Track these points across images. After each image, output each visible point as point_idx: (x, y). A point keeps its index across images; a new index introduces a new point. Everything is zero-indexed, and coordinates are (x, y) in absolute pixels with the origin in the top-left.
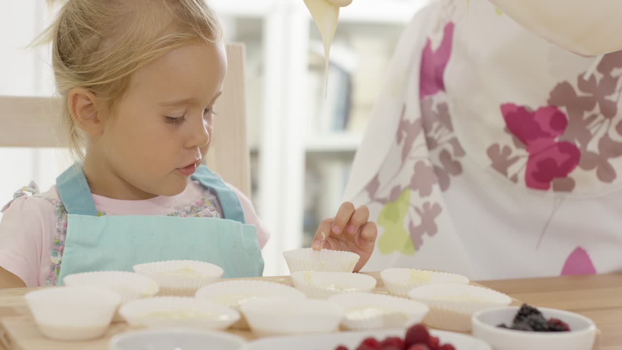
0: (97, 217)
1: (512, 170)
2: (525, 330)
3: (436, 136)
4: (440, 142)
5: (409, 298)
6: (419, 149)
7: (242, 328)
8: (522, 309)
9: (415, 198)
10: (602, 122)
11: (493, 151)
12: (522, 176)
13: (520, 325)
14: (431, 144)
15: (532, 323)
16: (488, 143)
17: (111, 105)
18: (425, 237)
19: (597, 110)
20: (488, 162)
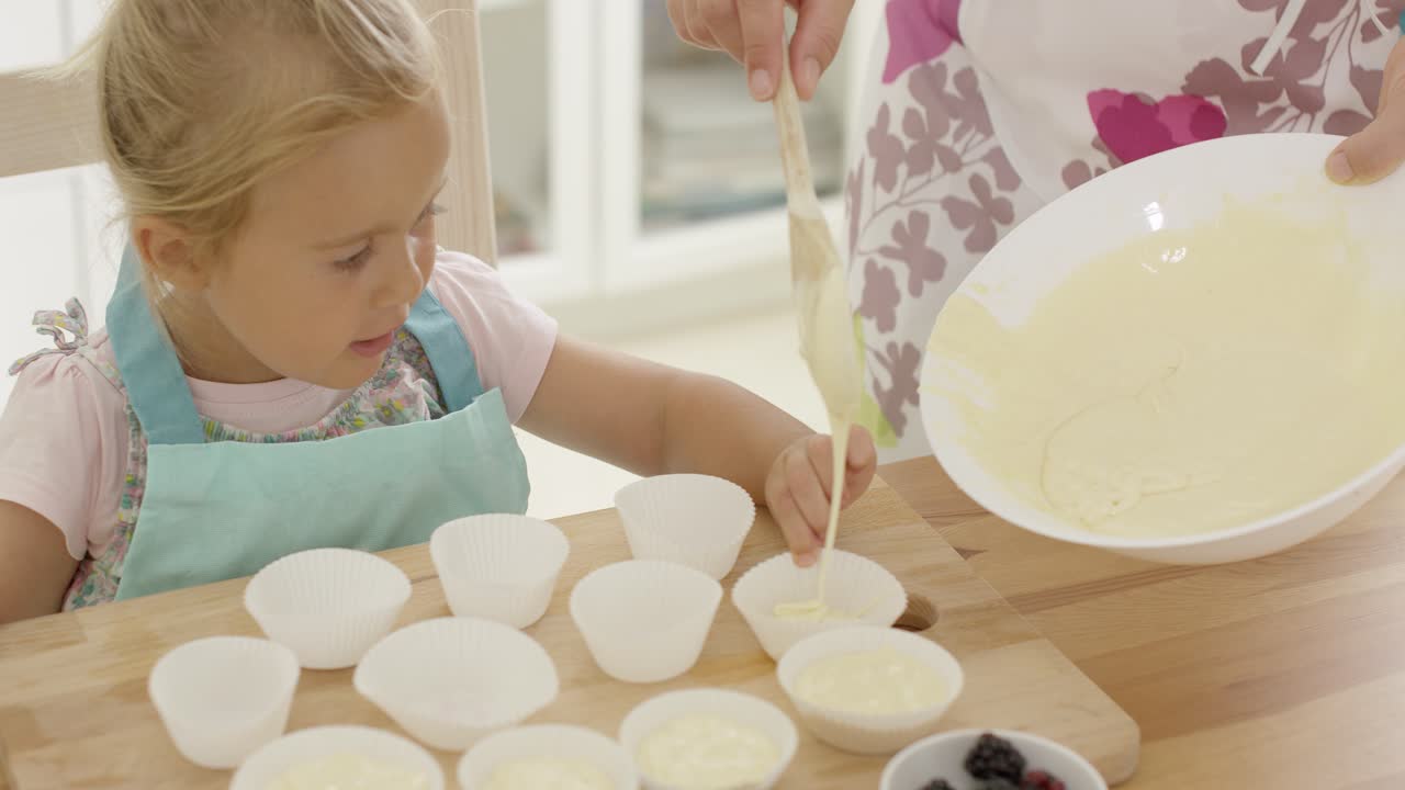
0: (204, 446)
3: (957, 148)
10: (1297, 118)
17: (217, 248)
19: (1284, 100)
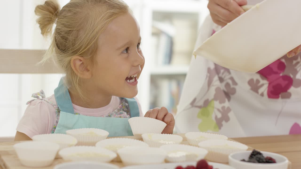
0: (74, 115)
1: (261, 91)
2: (254, 162)
3: (223, 76)
4: (225, 79)
5: (199, 147)
6: (216, 82)
7: (118, 161)
8: (253, 152)
9: (217, 104)
11: (251, 82)
12: (266, 93)
13: (252, 160)
14: (221, 80)
15: (258, 159)
16: (248, 78)
18: (224, 123)
19: (299, 59)
20: (248, 87)
